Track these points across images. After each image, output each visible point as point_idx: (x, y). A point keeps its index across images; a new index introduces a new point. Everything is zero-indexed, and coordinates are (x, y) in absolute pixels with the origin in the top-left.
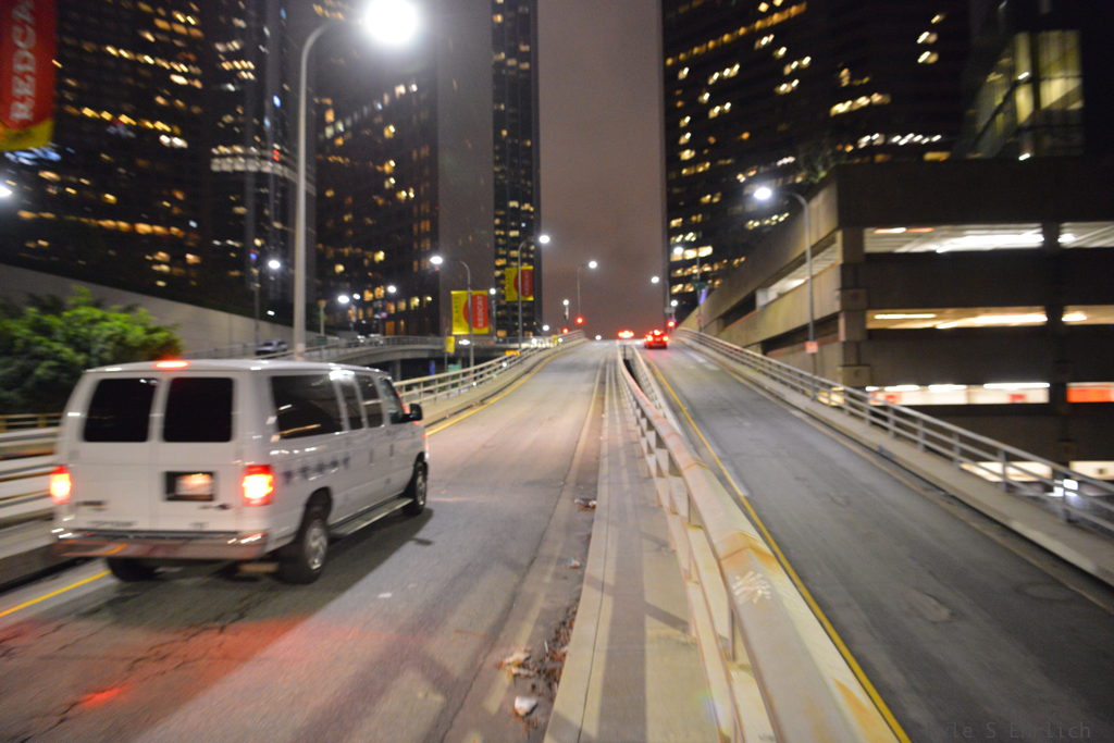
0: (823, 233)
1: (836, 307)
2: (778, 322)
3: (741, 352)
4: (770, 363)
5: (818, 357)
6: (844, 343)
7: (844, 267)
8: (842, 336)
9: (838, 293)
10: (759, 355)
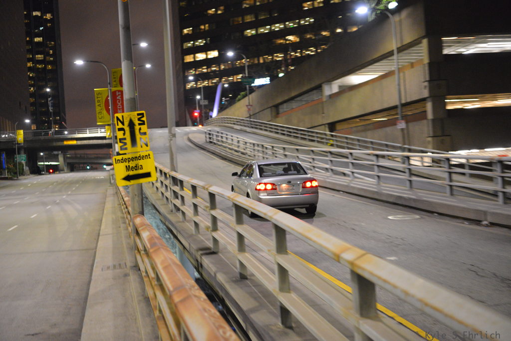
0: (408, 40)
1: (426, 93)
2: (352, 107)
3: (308, 132)
4: (347, 138)
5: (405, 132)
6: (433, 120)
7: (431, 64)
8: (430, 116)
9: (426, 84)
10: (328, 133)
